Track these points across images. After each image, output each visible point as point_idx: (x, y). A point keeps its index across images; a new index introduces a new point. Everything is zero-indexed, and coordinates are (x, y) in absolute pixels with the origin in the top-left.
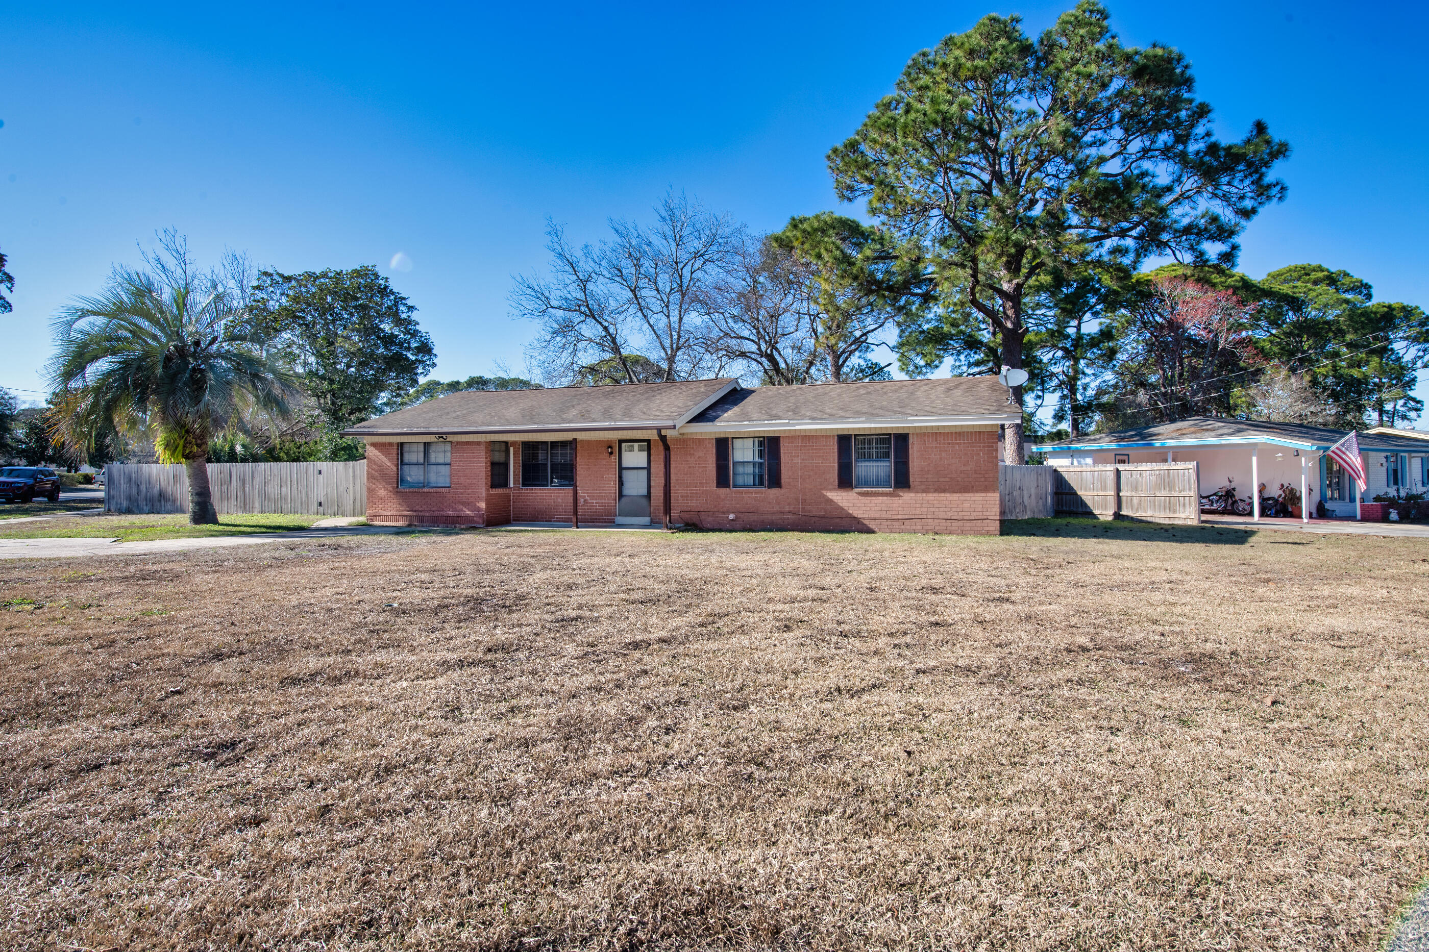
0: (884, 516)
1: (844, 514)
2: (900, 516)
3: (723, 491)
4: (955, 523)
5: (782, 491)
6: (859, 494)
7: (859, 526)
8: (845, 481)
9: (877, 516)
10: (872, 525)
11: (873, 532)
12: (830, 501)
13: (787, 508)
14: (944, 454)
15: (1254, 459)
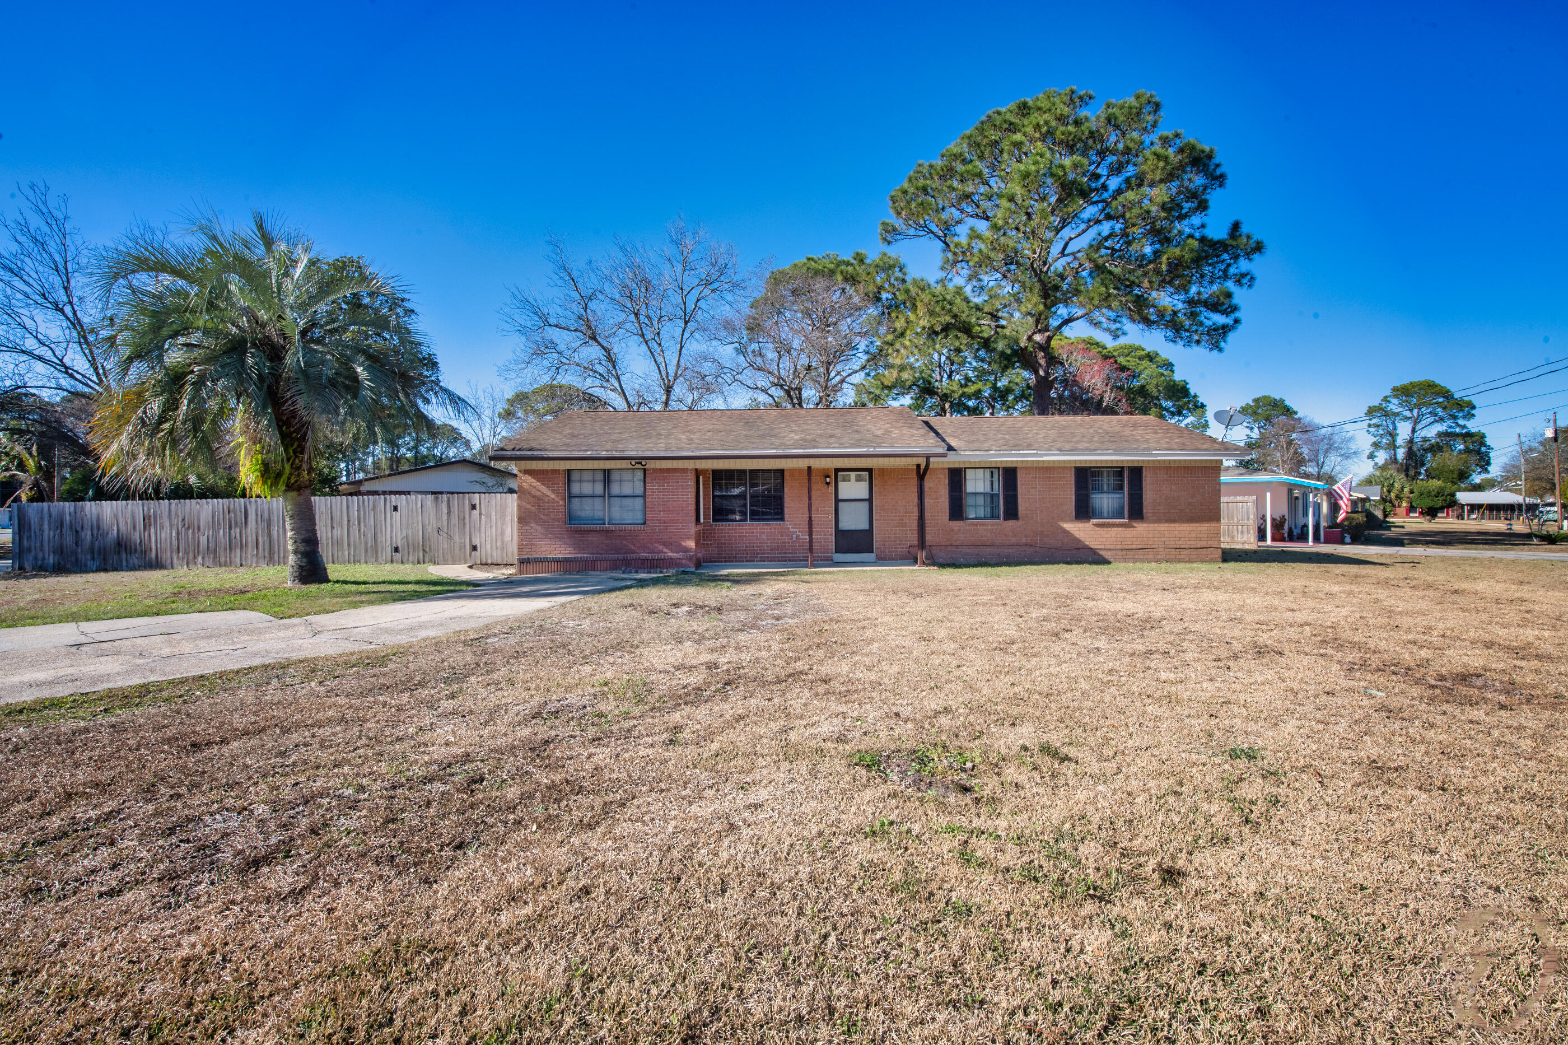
0: (1119, 547)
1: (1080, 546)
2: (1134, 547)
3: (956, 524)
4: (1184, 552)
5: (1020, 523)
6: (1096, 525)
7: (1096, 557)
8: (1084, 511)
9: (1113, 547)
10: (1107, 555)
11: (1108, 562)
12: (1066, 533)
13: (1024, 541)
14: (1174, 487)
15: (1268, 494)
